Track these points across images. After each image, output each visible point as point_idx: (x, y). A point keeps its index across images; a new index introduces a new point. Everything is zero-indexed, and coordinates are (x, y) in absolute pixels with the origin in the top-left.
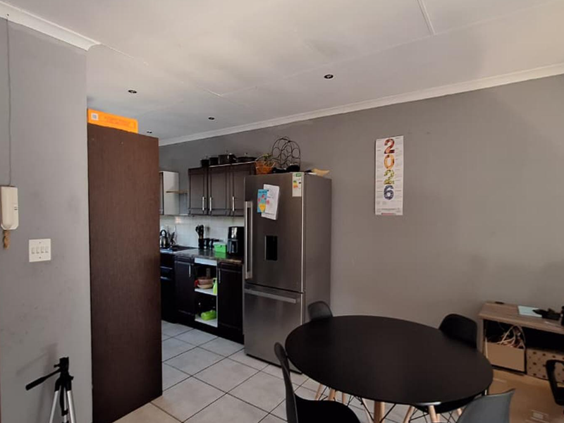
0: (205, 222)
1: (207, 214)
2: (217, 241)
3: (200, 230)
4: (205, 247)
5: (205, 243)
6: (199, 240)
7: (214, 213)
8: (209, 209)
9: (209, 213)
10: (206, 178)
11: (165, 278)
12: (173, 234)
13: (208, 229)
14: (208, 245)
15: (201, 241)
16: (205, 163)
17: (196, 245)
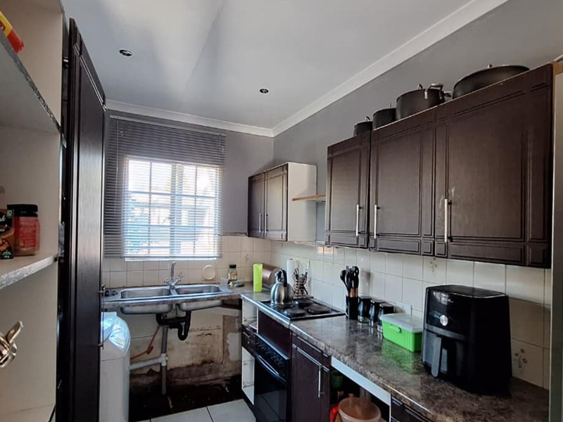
0: (361, 261)
1: (367, 246)
2: (390, 310)
3: (351, 277)
4: (360, 318)
5: (361, 308)
6: (348, 299)
7: (383, 243)
8: (369, 234)
9: (372, 244)
10: (364, 162)
11: (276, 373)
12: (305, 277)
13: (369, 275)
14: (366, 314)
15: (352, 302)
16: (364, 128)
17: (342, 306)
